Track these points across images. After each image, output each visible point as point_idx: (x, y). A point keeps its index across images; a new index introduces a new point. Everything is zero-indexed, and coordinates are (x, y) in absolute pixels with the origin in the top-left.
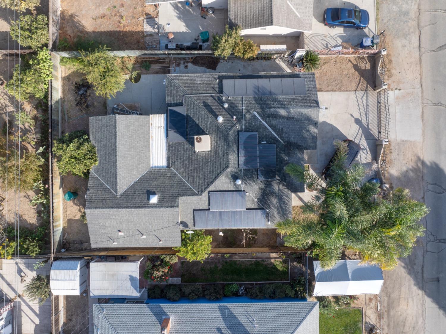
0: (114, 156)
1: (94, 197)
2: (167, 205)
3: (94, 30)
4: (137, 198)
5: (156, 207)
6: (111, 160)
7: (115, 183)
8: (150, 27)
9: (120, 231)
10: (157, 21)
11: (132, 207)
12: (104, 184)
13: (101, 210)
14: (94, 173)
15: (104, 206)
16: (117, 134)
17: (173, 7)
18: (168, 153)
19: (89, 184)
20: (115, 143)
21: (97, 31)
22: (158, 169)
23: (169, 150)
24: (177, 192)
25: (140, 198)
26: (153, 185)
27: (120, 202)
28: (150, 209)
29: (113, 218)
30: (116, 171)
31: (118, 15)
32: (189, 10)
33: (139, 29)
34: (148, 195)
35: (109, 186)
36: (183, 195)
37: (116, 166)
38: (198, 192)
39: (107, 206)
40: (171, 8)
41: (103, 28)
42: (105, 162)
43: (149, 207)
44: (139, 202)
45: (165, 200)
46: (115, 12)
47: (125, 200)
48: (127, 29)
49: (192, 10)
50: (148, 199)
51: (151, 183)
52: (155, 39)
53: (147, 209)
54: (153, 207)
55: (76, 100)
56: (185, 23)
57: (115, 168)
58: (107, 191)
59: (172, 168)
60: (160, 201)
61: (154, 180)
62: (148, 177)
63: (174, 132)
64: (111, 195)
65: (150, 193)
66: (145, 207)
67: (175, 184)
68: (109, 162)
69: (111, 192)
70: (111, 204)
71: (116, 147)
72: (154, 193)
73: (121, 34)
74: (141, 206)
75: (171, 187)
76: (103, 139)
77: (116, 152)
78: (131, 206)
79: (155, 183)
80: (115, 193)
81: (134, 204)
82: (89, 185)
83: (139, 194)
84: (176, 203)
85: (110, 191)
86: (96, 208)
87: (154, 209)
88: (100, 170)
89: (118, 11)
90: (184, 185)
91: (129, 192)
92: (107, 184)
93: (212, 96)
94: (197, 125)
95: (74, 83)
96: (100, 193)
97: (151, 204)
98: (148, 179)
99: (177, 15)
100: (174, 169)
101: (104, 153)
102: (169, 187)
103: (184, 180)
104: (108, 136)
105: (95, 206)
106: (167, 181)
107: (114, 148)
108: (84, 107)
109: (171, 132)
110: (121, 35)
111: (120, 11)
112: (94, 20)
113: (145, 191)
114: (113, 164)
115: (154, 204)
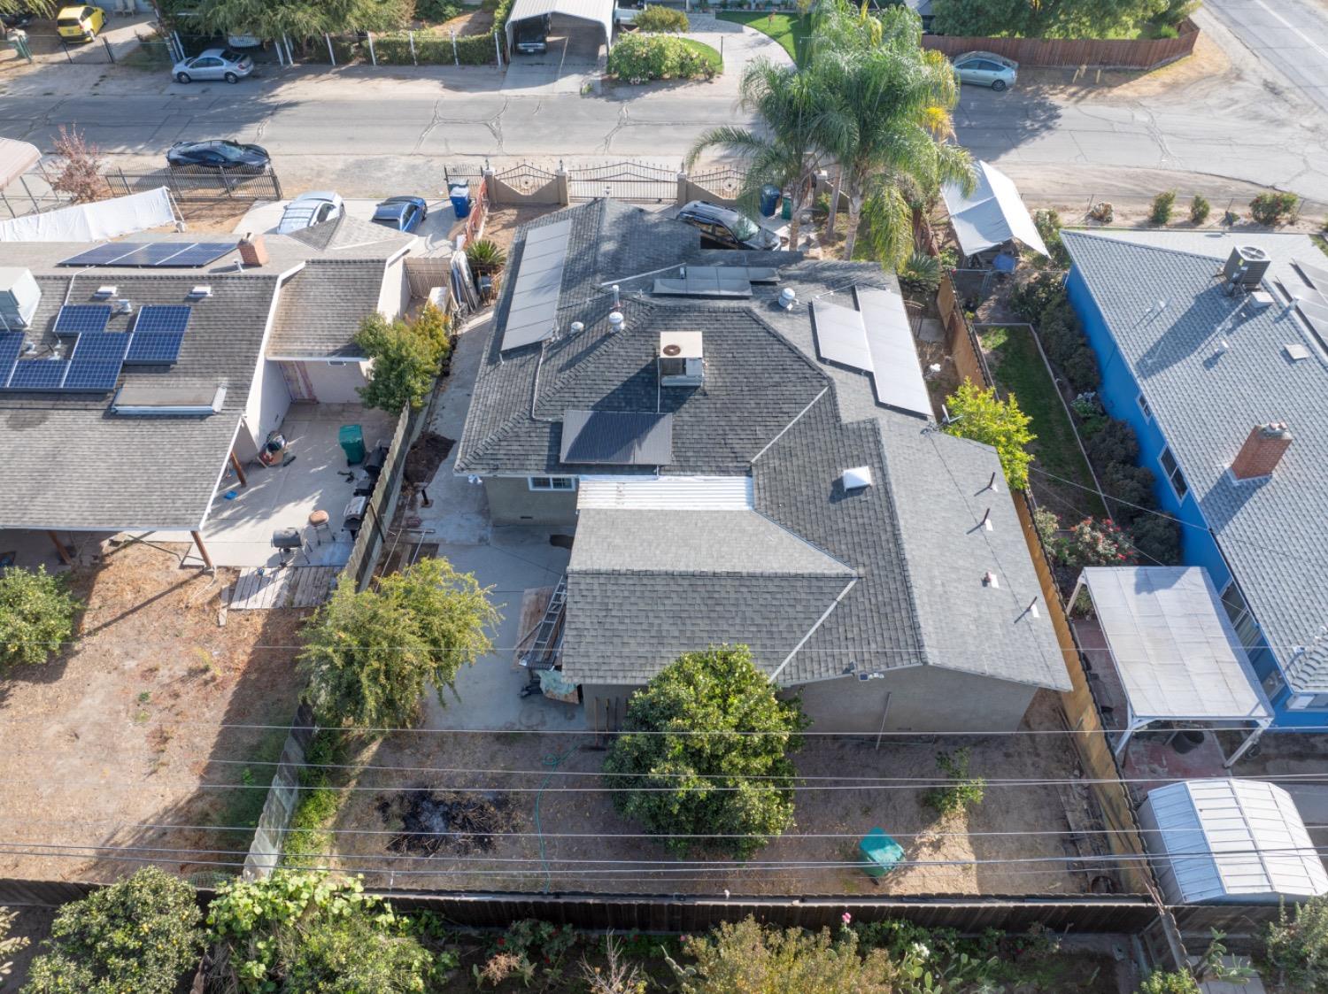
0: (715, 581)
1: (873, 646)
2: (872, 445)
3: (199, 771)
4: (860, 521)
5: (882, 469)
6: (733, 595)
7: (814, 583)
8: (262, 591)
9: (986, 581)
10: (253, 569)
11: (895, 527)
12: (823, 625)
13: (920, 612)
14: (780, 669)
15: (903, 605)
16: (636, 569)
17: (223, 529)
18: (703, 472)
19: (825, 676)
20: (671, 576)
21: (205, 759)
22: (756, 492)
23: (694, 470)
24: (826, 433)
25: (858, 514)
26: (811, 493)
27: (881, 563)
28: (892, 479)
29: (943, 585)
30: (770, 578)
31: (177, 686)
32: (252, 495)
33: (259, 622)
34: (846, 497)
35: (827, 606)
36: (837, 417)
37: (752, 576)
38: (823, 386)
39: (901, 596)
40: (228, 535)
41: (206, 737)
42: (738, 621)
43: (886, 485)
44: (871, 513)
45: (855, 453)
46: (165, 694)
47: (871, 551)
48: (242, 658)
49: (256, 485)
50: (860, 490)
51: (805, 498)
52: (311, 578)
53: (894, 488)
54: (884, 475)
55: (464, 850)
56: (288, 502)
57: (761, 582)
58: (847, 610)
59: (753, 461)
60: (859, 462)
61: (792, 493)
62: (787, 509)
63: (640, 446)
64: (859, 594)
65: (840, 491)
66: (887, 492)
67: (804, 442)
68: (737, 605)
69: (848, 597)
70: (892, 586)
71: (683, 575)
72: (838, 483)
73: (253, 676)
74: (884, 504)
75: (814, 449)
76: (651, 625)
77: (702, 575)
78: (889, 529)
79: (803, 489)
80: (851, 584)
81: (880, 523)
82: (831, 675)
83: (846, 519)
84: (862, 426)
85: (846, 602)
86: (915, 627)
87: (890, 471)
88: (769, 643)
89: (163, 686)
90: (807, 422)
91: (843, 547)
92: (820, 614)
93: (544, 362)
94: (625, 385)
95: (392, 855)
96: (856, 630)
97: (875, 481)
98: (794, 509)
99: (253, 522)
100: (755, 454)
101: (703, 625)
102: (812, 454)
103: (790, 425)
104: (642, 606)
105: (908, 632)
106: (795, 462)
107: (686, 583)
108: (500, 815)
109: (641, 455)
110: (257, 680)
111: (168, 681)
112: (163, 771)
113: (832, 506)
114: (744, 589)
115: (874, 474)
